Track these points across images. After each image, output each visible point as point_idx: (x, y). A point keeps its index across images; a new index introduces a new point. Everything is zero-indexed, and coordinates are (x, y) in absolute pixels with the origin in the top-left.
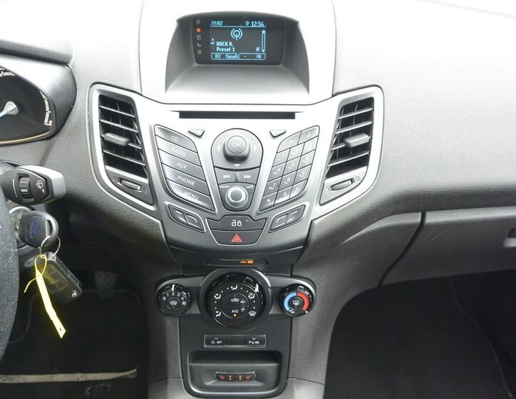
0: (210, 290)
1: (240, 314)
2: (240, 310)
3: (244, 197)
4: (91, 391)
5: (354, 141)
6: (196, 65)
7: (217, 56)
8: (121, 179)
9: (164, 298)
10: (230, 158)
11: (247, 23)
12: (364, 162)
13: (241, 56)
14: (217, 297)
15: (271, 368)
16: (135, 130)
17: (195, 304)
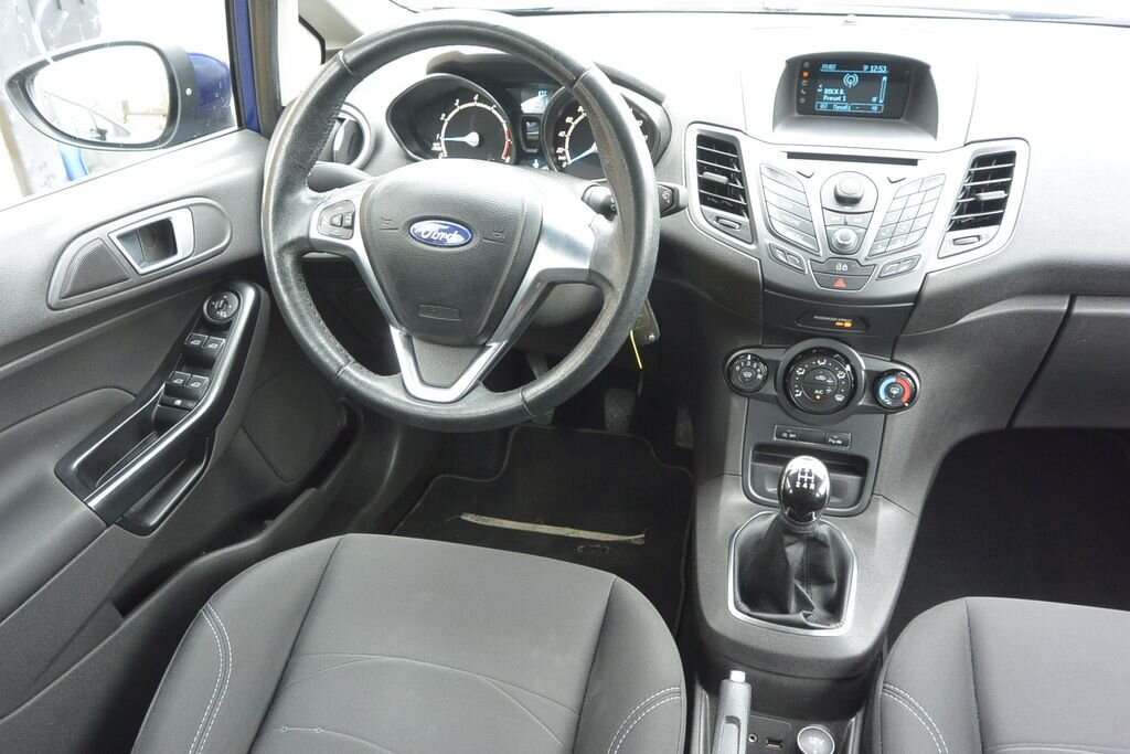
0: (794, 362)
1: (824, 396)
2: (825, 391)
3: (852, 241)
4: (584, 550)
5: (985, 196)
6: (797, 115)
7: (823, 106)
8: (718, 218)
9: (738, 368)
10: (841, 200)
11: (866, 67)
12: (996, 220)
13: (853, 107)
14: (800, 372)
15: (851, 480)
16: (736, 170)
17: (770, 383)
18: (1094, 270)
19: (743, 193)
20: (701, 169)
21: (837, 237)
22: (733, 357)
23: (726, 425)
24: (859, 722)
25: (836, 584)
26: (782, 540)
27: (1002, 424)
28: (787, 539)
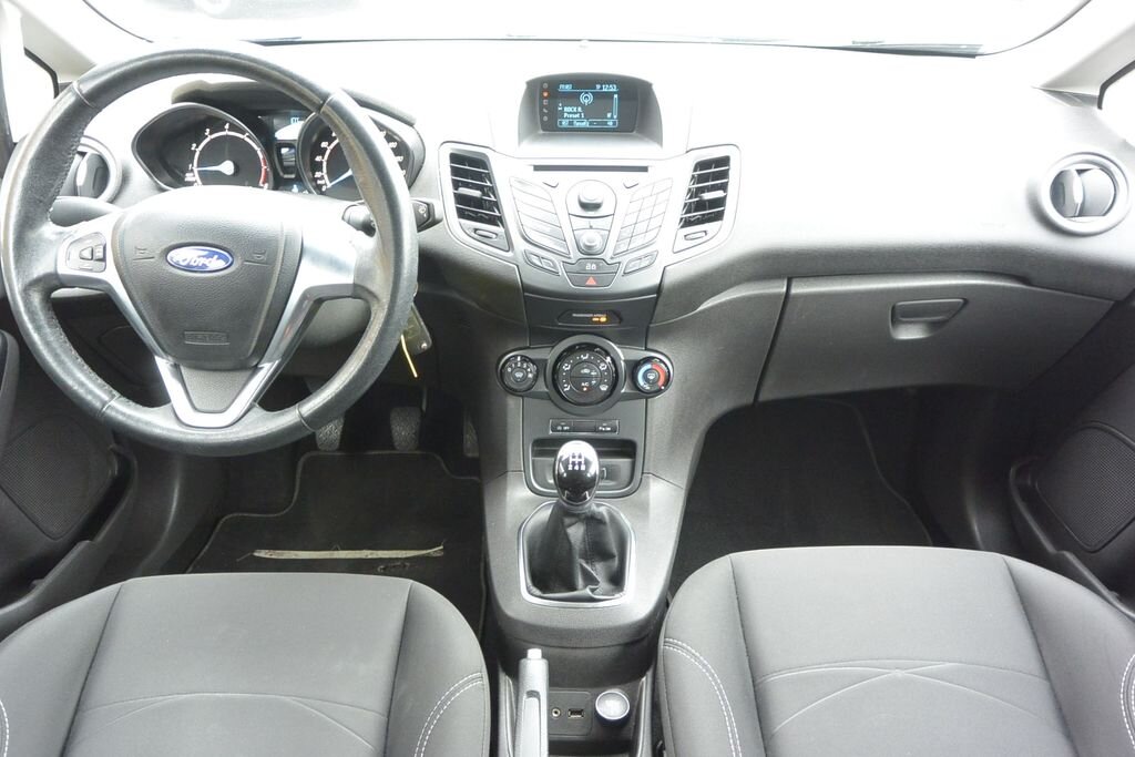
0: (560, 359)
1: (590, 388)
2: (590, 384)
5: (708, 196)
6: (541, 132)
7: (565, 123)
8: (476, 230)
9: (509, 370)
10: (584, 206)
12: (718, 216)
13: (591, 123)
14: (567, 367)
15: (623, 463)
16: (489, 184)
17: (541, 380)
18: (801, 254)
19: (496, 205)
20: (456, 185)
21: (584, 240)
22: (503, 361)
23: (505, 424)
24: (650, 680)
25: (617, 558)
26: (563, 523)
27: (748, 399)
28: (567, 521)
